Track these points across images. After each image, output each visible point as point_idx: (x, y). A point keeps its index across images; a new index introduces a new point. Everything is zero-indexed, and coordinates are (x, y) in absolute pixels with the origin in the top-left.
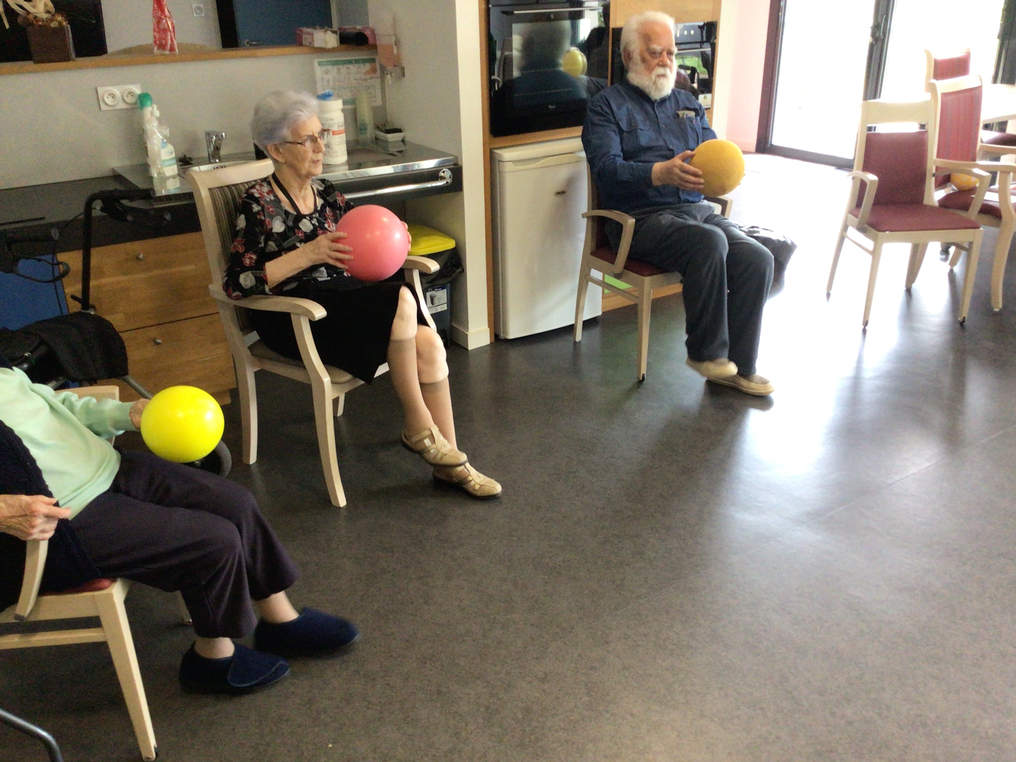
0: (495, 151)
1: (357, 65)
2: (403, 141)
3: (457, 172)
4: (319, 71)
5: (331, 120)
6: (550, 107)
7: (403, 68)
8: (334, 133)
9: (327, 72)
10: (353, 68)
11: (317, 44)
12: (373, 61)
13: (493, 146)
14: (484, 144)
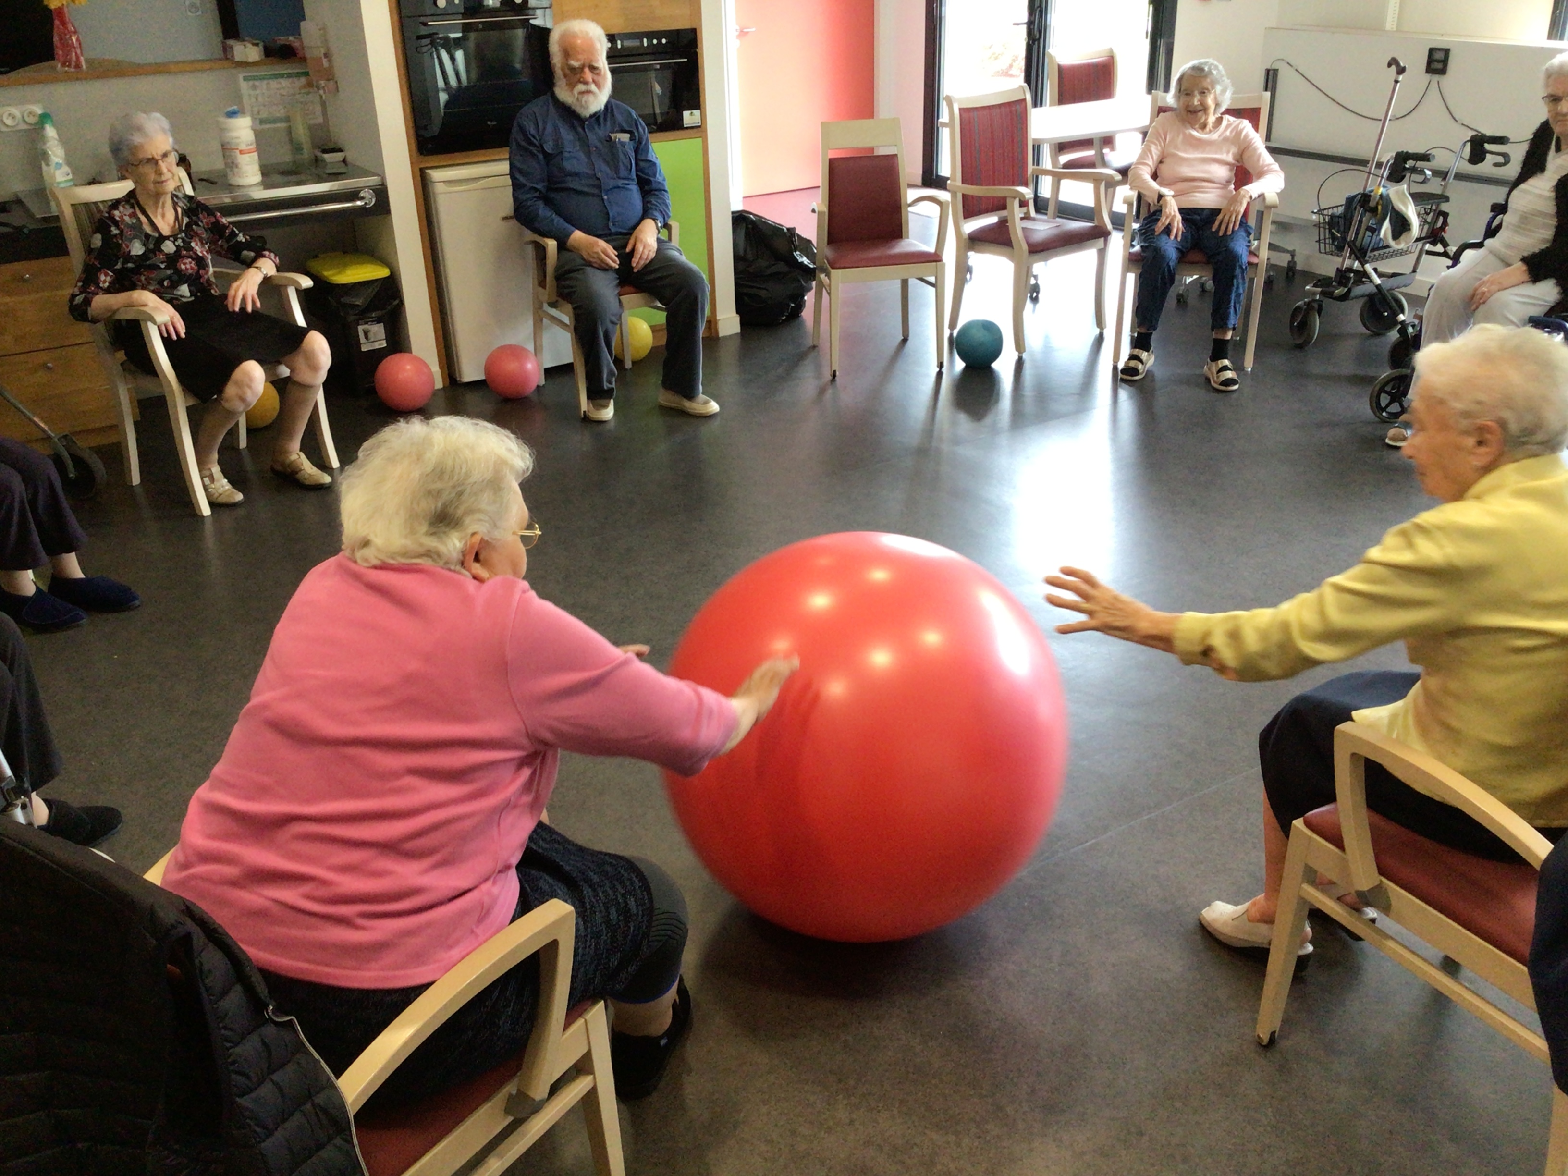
0: (429, 171)
1: (290, 80)
2: (344, 161)
3: (381, 193)
4: (244, 86)
5: (238, 138)
6: (489, 123)
7: (336, 82)
8: (241, 152)
9: (254, 87)
10: (285, 82)
11: (238, 58)
12: (306, 74)
13: (422, 166)
14: (412, 163)
